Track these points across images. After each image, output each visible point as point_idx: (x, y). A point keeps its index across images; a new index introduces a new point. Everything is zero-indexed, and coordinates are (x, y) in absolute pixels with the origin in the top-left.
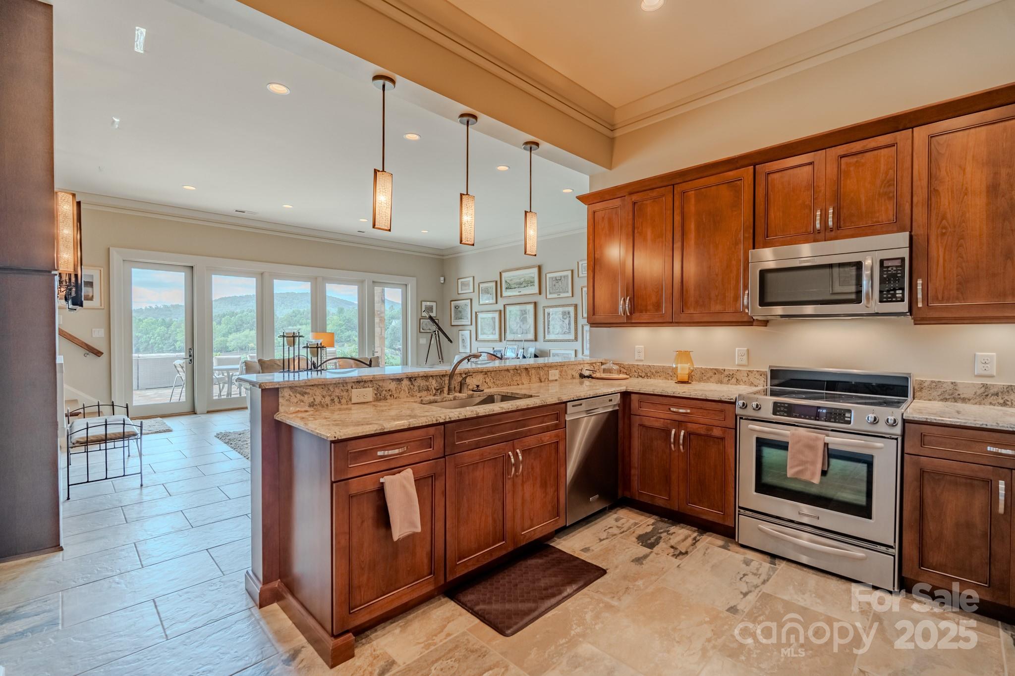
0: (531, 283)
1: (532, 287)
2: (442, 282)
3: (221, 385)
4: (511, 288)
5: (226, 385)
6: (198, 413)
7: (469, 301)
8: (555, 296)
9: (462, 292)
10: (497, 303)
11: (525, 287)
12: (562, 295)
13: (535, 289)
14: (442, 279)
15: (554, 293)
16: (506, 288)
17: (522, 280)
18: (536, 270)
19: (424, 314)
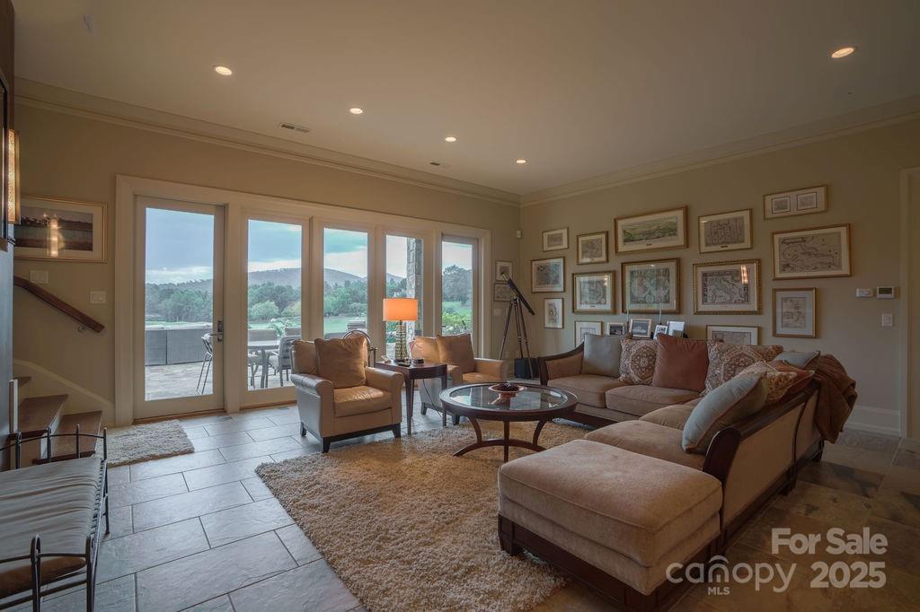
0: (672, 231)
1: (673, 237)
2: (519, 236)
3: (255, 366)
4: (633, 241)
5: (261, 367)
6: (229, 411)
7: (561, 260)
8: (718, 248)
9: (550, 249)
10: (608, 261)
11: (658, 237)
12: (730, 247)
13: (679, 240)
14: (519, 232)
15: (715, 244)
16: (625, 241)
17: (655, 228)
18: (679, 214)
19: (500, 278)
